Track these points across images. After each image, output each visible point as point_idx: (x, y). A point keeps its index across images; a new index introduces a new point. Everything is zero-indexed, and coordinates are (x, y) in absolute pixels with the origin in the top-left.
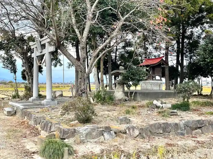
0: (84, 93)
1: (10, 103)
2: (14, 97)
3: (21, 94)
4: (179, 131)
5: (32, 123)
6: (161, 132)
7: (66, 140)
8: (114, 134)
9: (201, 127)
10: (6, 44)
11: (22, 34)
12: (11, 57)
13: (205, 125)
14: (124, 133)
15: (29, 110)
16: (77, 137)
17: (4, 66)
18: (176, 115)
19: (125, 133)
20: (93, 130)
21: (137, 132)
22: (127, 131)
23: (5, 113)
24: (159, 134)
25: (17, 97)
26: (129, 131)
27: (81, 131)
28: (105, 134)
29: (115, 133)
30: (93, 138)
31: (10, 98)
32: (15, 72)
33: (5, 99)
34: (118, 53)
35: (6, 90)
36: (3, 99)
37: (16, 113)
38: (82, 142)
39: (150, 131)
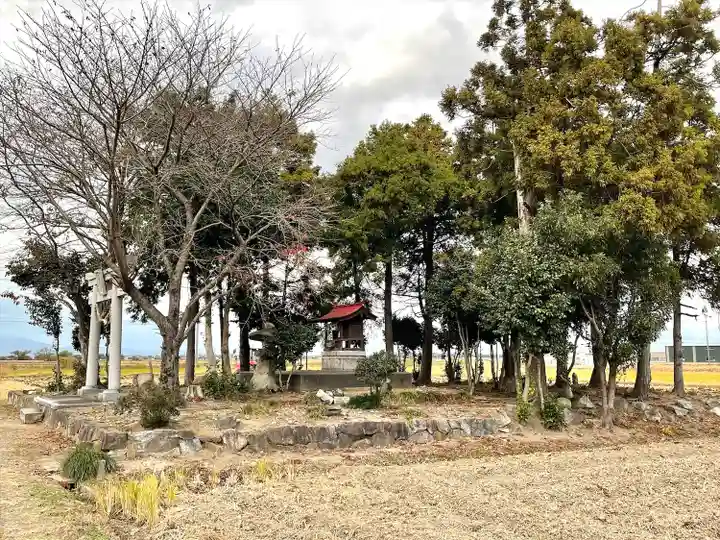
0: (169, 375)
1: (37, 399)
2: (51, 388)
3: (67, 382)
4: (327, 441)
5: (67, 433)
6: (291, 442)
7: (111, 453)
8: (199, 444)
9: (371, 436)
10: (41, 273)
11: (76, 253)
12: (51, 300)
13: (379, 432)
14: (219, 443)
15: (68, 410)
16: (131, 449)
17: (32, 321)
18: (336, 415)
19: (221, 443)
20: (161, 436)
21: (242, 442)
22: (224, 439)
23: (23, 418)
24: (285, 446)
25: (58, 388)
26: (227, 438)
27: (138, 439)
28: (183, 444)
29: (202, 443)
30: (161, 451)
31: (44, 390)
32: (57, 333)
33: (30, 393)
34: (288, 290)
35: (45, 375)
36: (25, 392)
37: (43, 417)
38: (139, 456)
39: (269, 440)
